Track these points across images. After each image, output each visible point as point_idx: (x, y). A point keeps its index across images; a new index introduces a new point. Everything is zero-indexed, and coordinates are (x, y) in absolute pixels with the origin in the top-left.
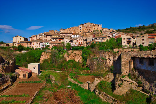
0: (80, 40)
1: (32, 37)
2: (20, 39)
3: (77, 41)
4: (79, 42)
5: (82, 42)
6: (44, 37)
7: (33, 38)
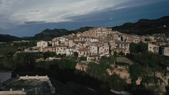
0: (106, 47)
1: (54, 42)
2: (44, 44)
3: (103, 48)
4: (106, 49)
5: (108, 49)
6: (66, 41)
7: (56, 42)
